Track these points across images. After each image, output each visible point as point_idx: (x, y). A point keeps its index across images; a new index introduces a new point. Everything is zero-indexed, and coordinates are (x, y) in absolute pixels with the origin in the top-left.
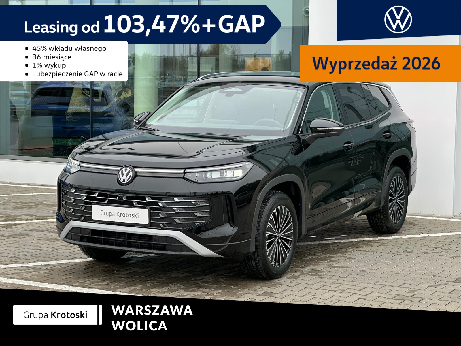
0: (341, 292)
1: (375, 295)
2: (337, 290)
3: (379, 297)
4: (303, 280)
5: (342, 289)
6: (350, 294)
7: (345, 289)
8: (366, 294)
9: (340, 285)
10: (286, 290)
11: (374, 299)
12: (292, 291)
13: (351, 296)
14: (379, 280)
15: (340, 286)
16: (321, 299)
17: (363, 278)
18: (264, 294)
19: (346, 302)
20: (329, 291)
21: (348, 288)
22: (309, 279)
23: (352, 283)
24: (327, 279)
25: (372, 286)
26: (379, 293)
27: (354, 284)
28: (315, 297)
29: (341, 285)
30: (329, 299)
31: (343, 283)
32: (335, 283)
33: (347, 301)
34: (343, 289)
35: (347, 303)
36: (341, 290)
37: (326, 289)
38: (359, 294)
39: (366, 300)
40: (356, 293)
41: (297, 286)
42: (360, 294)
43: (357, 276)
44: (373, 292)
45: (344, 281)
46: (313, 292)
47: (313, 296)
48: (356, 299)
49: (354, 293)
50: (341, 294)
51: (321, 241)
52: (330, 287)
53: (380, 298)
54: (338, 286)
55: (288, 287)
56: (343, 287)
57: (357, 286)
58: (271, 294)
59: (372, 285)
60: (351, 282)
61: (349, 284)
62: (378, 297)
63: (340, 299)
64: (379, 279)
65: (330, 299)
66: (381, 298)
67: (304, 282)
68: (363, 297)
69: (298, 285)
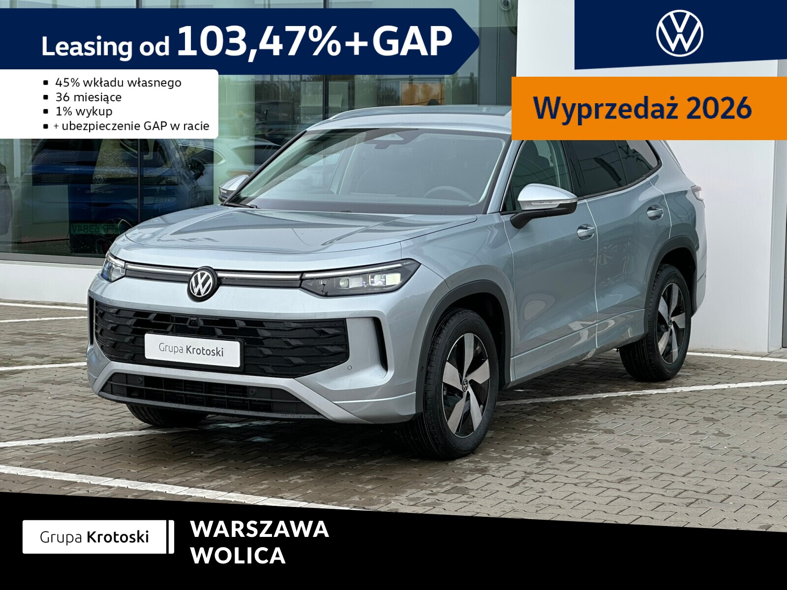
0: (586, 486)
1: (646, 491)
2: (578, 483)
3: (652, 494)
4: (517, 465)
5: (587, 481)
6: (601, 490)
7: (592, 481)
8: (630, 488)
9: (583, 473)
10: (490, 483)
11: (644, 498)
12: (502, 484)
13: (605, 493)
14: (649, 465)
15: (583, 475)
16: (551, 498)
17: (621, 461)
18: (452, 490)
19: (595, 503)
20: (565, 484)
21: (598, 478)
22: (529, 464)
23: (604, 471)
24: (560, 463)
25: (639, 475)
26: (652, 487)
27: (608, 471)
28: (541, 494)
29: (585, 474)
30: (566, 499)
31: (589, 471)
32: (574, 470)
33: (597, 502)
34: (589, 480)
35: (599, 505)
36: (586, 483)
37: (560, 481)
38: (617, 489)
39: (630, 499)
40: (613, 487)
41: (509, 476)
42: (619, 490)
43: (612, 459)
44: (641, 485)
45: (589, 466)
46: (538, 486)
47: (539, 494)
48: (613, 498)
49: (608, 487)
50: (586, 490)
51: (545, 397)
52: (566, 477)
53: (654, 495)
54: (579, 475)
55: (494, 478)
56: (590, 477)
57: (613, 475)
58: (465, 490)
59: (639, 473)
60: (602, 469)
61: (598, 472)
62: (650, 494)
63: (584, 498)
64: (651, 463)
65: (568, 498)
66: (657, 496)
67: (521, 470)
68: (625, 495)
69: (510, 474)
